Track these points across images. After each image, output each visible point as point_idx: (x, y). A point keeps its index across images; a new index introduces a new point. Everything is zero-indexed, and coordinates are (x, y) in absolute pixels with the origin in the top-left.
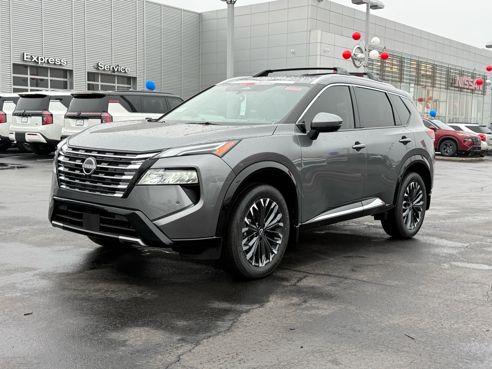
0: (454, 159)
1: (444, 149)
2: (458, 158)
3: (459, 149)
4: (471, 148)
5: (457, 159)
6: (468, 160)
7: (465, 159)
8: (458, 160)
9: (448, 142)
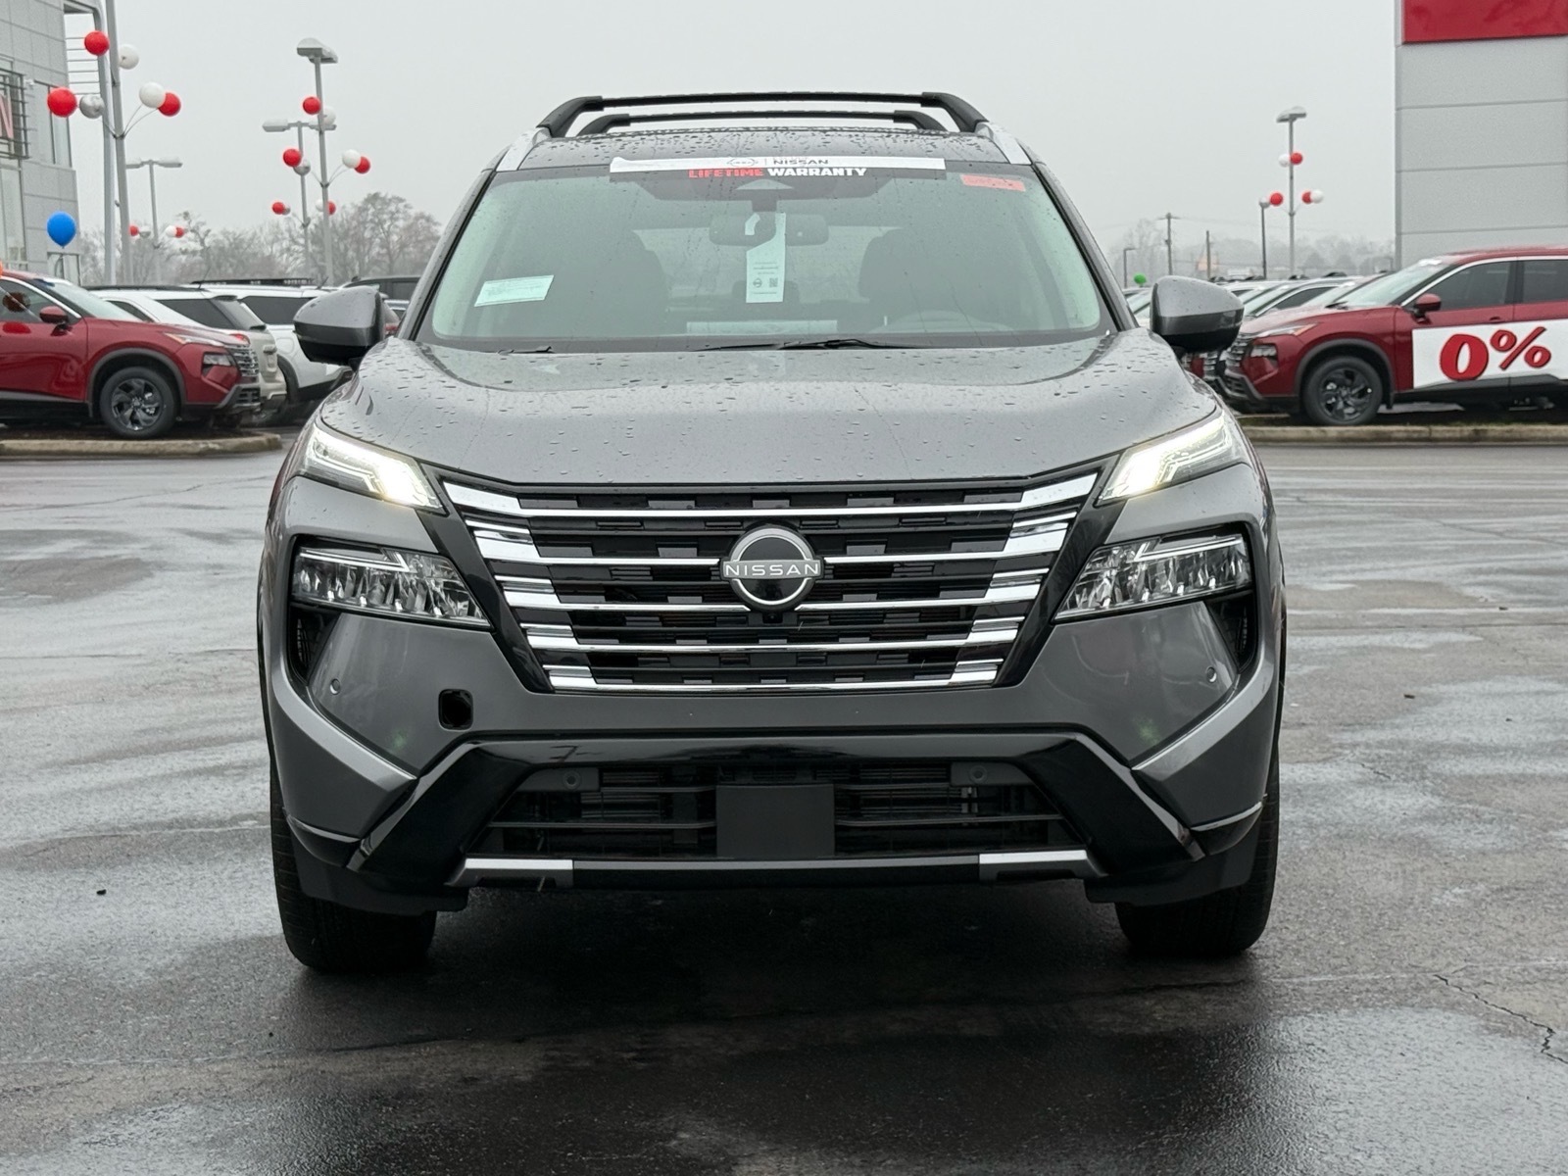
0: (173, 449)
1: (120, 407)
2: (190, 442)
3: (185, 402)
4: (233, 396)
5: (185, 449)
6: (229, 449)
7: (217, 447)
8: (190, 450)
9: (137, 377)
